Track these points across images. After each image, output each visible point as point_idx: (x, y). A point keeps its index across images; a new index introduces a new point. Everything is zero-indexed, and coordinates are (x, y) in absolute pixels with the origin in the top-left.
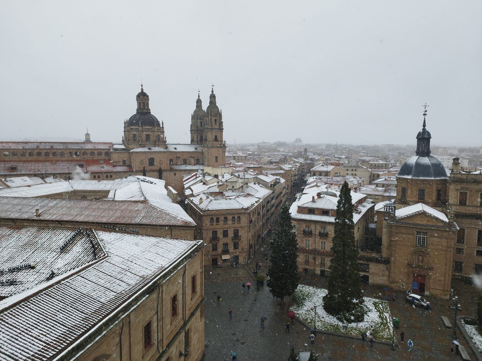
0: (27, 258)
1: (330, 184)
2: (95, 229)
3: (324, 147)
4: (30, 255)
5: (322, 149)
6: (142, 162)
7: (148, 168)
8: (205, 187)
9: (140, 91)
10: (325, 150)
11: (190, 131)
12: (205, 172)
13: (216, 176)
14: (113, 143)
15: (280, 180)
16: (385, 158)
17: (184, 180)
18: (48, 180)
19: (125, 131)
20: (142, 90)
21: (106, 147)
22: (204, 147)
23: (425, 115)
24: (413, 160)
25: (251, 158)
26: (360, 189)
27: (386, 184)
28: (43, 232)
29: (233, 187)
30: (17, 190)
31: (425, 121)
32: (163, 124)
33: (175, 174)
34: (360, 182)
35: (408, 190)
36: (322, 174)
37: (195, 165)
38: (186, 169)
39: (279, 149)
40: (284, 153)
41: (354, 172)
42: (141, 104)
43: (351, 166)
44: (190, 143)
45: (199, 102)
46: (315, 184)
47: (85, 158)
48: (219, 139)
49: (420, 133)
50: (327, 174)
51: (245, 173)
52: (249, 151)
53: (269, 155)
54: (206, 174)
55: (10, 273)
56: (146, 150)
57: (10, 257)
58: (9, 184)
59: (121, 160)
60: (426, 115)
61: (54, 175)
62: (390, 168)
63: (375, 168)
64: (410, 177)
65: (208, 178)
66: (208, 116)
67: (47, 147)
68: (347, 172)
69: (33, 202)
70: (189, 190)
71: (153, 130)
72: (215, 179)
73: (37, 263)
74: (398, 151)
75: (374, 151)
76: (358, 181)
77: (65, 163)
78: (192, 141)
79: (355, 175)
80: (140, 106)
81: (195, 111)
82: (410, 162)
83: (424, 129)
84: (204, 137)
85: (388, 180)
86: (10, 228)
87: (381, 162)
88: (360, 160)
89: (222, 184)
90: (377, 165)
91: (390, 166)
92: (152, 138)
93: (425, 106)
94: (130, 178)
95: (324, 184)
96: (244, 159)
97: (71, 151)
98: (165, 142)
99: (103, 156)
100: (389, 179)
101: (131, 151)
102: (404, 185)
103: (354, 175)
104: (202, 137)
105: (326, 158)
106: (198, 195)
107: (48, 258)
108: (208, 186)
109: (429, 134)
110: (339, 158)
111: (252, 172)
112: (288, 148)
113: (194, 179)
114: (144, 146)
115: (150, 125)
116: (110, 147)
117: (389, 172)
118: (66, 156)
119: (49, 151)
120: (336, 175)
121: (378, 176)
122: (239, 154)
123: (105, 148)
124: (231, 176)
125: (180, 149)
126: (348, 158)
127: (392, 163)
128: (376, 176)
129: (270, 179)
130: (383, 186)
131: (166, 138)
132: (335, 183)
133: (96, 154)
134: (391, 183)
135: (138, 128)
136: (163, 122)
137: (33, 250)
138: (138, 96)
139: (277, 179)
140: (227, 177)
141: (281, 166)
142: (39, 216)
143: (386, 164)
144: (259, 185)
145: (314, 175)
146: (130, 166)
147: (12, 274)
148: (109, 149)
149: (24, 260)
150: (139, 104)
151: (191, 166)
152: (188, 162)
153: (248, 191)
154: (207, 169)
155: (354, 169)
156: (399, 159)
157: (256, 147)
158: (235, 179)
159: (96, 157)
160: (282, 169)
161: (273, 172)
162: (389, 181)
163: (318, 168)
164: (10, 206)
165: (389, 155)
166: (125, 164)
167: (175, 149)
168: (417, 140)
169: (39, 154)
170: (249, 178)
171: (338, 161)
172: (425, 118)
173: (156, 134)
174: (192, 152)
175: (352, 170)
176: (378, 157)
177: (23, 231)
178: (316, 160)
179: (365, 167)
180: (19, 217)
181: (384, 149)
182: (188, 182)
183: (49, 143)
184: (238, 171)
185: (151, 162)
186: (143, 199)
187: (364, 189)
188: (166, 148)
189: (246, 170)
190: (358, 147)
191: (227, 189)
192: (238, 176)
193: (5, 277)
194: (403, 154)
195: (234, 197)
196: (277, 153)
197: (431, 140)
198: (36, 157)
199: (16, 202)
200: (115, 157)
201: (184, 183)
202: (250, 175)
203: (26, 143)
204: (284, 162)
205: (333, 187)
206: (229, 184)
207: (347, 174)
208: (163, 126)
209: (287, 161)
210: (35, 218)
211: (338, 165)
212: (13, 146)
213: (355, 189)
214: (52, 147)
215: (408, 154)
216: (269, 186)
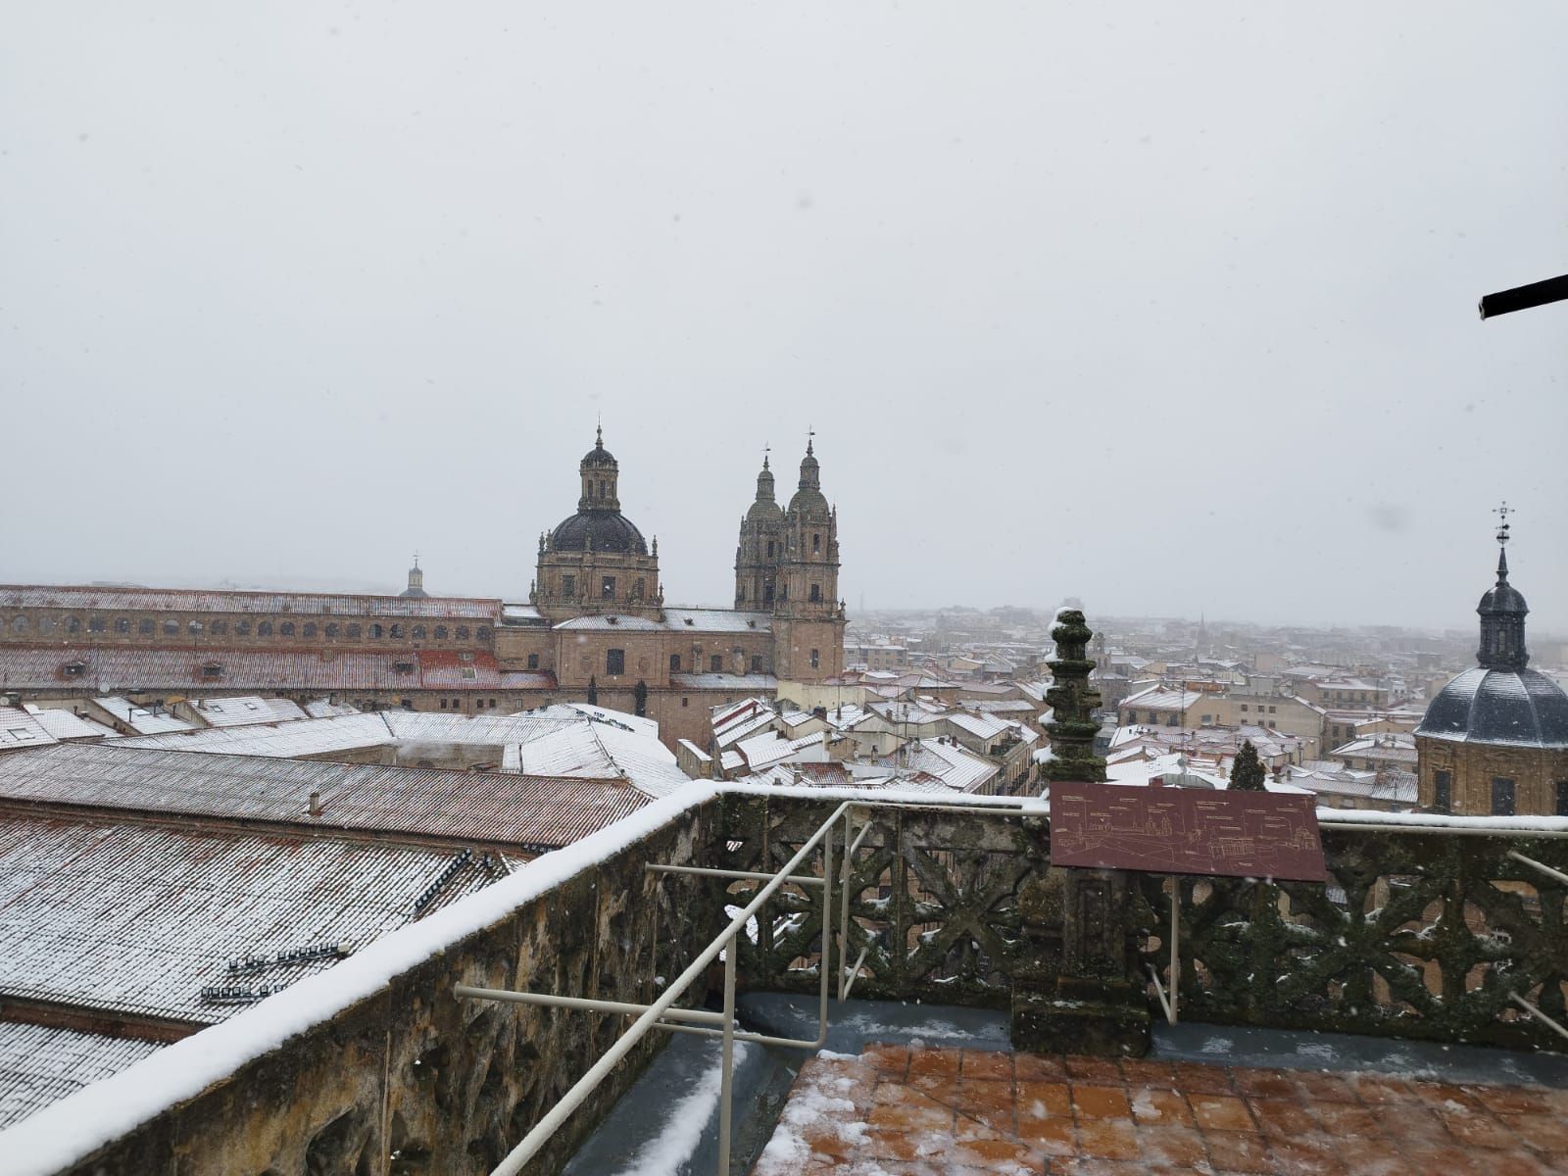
0: (324, 927)
1: (1189, 752)
2: (506, 855)
3: (1159, 630)
4: (331, 921)
5: (1153, 637)
6: (586, 663)
7: (605, 680)
8: (785, 748)
9: (594, 447)
10: (1163, 638)
11: (736, 568)
12: (780, 697)
13: (820, 713)
14: (504, 602)
15: (1020, 733)
16: (1372, 674)
17: (714, 721)
18: (316, 708)
19: (540, 567)
20: (599, 443)
21: (482, 612)
22: (779, 618)
23: (1502, 538)
24: (1470, 681)
25: (917, 658)
26: (1289, 772)
27: (1378, 760)
28: (361, 857)
29: (874, 749)
30: (242, 736)
31: (1503, 558)
32: (655, 545)
33: (685, 703)
34: (1288, 749)
35: (1455, 780)
36: (1158, 718)
37: (746, 673)
38: (720, 686)
39: (1009, 632)
40: (1027, 646)
41: (1267, 718)
42: (594, 487)
43: (1257, 697)
44: (732, 607)
45: (766, 481)
46: (1138, 749)
47: (417, 646)
48: (827, 597)
49: (1487, 596)
50: (1175, 718)
51: (909, 705)
52: (910, 636)
53: (978, 651)
54: (784, 705)
55: (280, 969)
56: (601, 623)
57: (276, 924)
58: (209, 716)
59: (525, 655)
60: (1507, 538)
61: (332, 695)
62: (1393, 706)
63: (1339, 707)
64: (1460, 738)
65: (792, 718)
66: (795, 526)
67: (313, 611)
68: (1244, 715)
69: (300, 772)
70: (734, 752)
71: (626, 565)
72: (818, 722)
73: (354, 944)
74: (1418, 648)
75: (1334, 646)
76: (1283, 746)
77: (362, 661)
78: (740, 599)
79: (1272, 725)
80: (590, 493)
81: (753, 510)
82: (1459, 689)
83: (1502, 584)
84: (778, 590)
85: (1386, 748)
86: (268, 840)
87: (1359, 685)
88: (1284, 676)
89: (839, 737)
90: (1345, 696)
91: (1391, 700)
92: (620, 590)
93: (1503, 511)
94: (556, 710)
95: (1168, 750)
96: (899, 660)
97: (379, 622)
98: (660, 600)
99: (473, 641)
100: (1389, 744)
101: (556, 627)
102: (1442, 765)
103: (1267, 724)
104: (770, 591)
105: (1169, 665)
106: (765, 771)
107: (381, 931)
108: (795, 744)
109: (1520, 600)
110: (1213, 667)
111: (929, 702)
112: (1038, 630)
113: (748, 720)
114: (594, 613)
115: (615, 549)
116: (494, 613)
117: (1387, 719)
118: (364, 636)
119: (315, 621)
120: (1208, 722)
121: (1351, 734)
122: (878, 642)
123: (480, 616)
124: (865, 712)
125: (705, 623)
126: (1246, 670)
127: (1400, 689)
128: (1342, 730)
129: (988, 728)
130: (1370, 765)
131: (661, 588)
132: (1203, 749)
133: (452, 636)
134: (1394, 758)
135: (580, 556)
136: (655, 541)
137: (340, 907)
138: (587, 463)
139: (1011, 728)
140: (852, 715)
141: (1023, 687)
142: (318, 813)
143: (1377, 695)
144: (954, 745)
145: (1132, 721)
146: (549, 674)
147: (286, 971)
148: (491, 621)
149: (316, 934)
150: (588, 485)
151: (733, 678)
152: (725, 666)
153: (922, 763)
154: (787, 690)
155: (1267, 706)
156: (1421, 677)
157: (933, 622)
158: (878, 725)
159: (452, 642)
160: (1023, 696)
161: (997, 706)
162: (1389, 751)
163: (1144, 697)
164: (235, 781)
165: (1387, 663)
166: (535, 666)
167: (689, 622)
168: (1478, 617)
169: (287, 629)
170: (921, 721)
171: (1209, 676)
172: (1503, 549)
173: (636, 575)
174: (742, 635)
175: (1261, 709)
176: (1348, 669)
177: (307, 851)
178: (1136, 671)
179: (1305, 702)
180: (264, 815)
181: (1367, 641)
182: (730, 729)
183: (319, 596)
184: (885, 700)
185: (616, 662)
186: (615, 775)
187: (1305, 773)
188: (663, 619)
189: (910, 697)
190: (1274, 632)
191: (856, 756)
192: (885, 714)
193: (268, 977)
194: (1436, 661)
195: (880, 781)
196: (1003, 645)
197: (1527, 619)
198: (278, 638)
199: (248, 769)
200: (507, 645)
201: (717, 731)
202: (925, 712)
203: (253, 595)
204: (1031, 674)
205: (1198, 761)
206: (860, 738)
207: (1244, 722)
208: (655, 551)
209: (1039, 672)
210: (308, 819)
211: (1210, 690)
212: (218, 605)
213: (1276, 770)
214: (327, 609)
215: (1455, 661)
216: (988, 750)
